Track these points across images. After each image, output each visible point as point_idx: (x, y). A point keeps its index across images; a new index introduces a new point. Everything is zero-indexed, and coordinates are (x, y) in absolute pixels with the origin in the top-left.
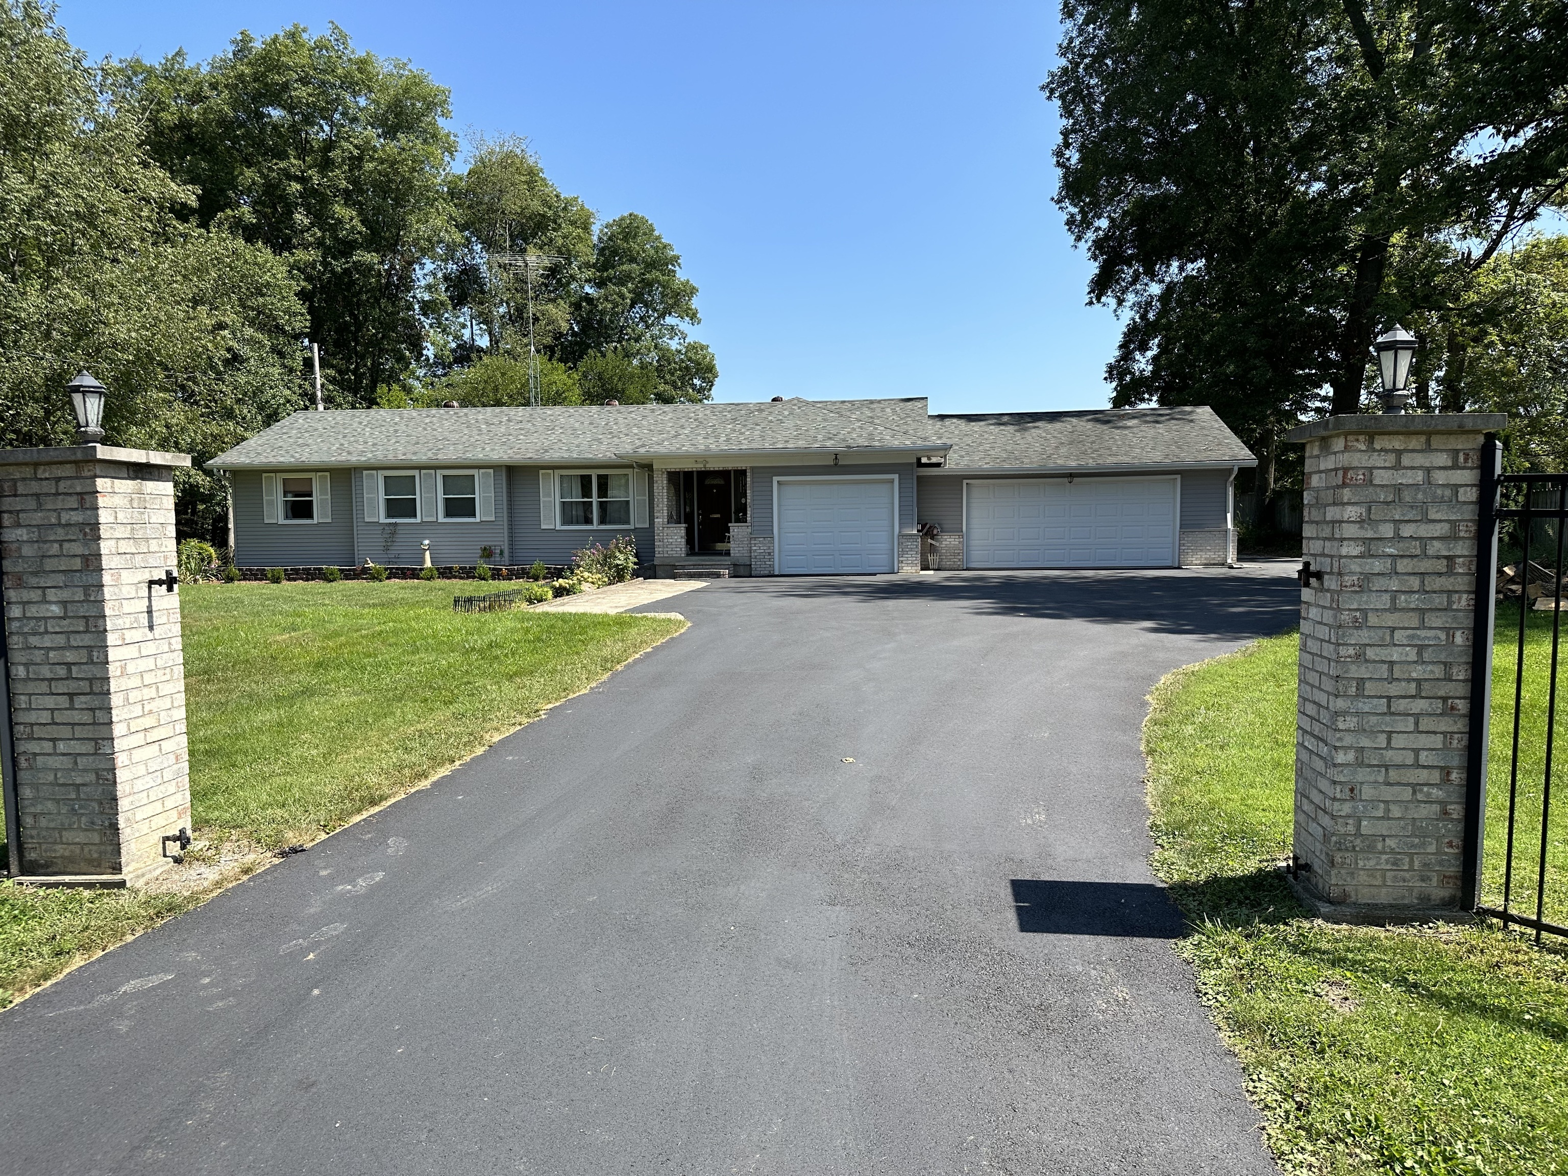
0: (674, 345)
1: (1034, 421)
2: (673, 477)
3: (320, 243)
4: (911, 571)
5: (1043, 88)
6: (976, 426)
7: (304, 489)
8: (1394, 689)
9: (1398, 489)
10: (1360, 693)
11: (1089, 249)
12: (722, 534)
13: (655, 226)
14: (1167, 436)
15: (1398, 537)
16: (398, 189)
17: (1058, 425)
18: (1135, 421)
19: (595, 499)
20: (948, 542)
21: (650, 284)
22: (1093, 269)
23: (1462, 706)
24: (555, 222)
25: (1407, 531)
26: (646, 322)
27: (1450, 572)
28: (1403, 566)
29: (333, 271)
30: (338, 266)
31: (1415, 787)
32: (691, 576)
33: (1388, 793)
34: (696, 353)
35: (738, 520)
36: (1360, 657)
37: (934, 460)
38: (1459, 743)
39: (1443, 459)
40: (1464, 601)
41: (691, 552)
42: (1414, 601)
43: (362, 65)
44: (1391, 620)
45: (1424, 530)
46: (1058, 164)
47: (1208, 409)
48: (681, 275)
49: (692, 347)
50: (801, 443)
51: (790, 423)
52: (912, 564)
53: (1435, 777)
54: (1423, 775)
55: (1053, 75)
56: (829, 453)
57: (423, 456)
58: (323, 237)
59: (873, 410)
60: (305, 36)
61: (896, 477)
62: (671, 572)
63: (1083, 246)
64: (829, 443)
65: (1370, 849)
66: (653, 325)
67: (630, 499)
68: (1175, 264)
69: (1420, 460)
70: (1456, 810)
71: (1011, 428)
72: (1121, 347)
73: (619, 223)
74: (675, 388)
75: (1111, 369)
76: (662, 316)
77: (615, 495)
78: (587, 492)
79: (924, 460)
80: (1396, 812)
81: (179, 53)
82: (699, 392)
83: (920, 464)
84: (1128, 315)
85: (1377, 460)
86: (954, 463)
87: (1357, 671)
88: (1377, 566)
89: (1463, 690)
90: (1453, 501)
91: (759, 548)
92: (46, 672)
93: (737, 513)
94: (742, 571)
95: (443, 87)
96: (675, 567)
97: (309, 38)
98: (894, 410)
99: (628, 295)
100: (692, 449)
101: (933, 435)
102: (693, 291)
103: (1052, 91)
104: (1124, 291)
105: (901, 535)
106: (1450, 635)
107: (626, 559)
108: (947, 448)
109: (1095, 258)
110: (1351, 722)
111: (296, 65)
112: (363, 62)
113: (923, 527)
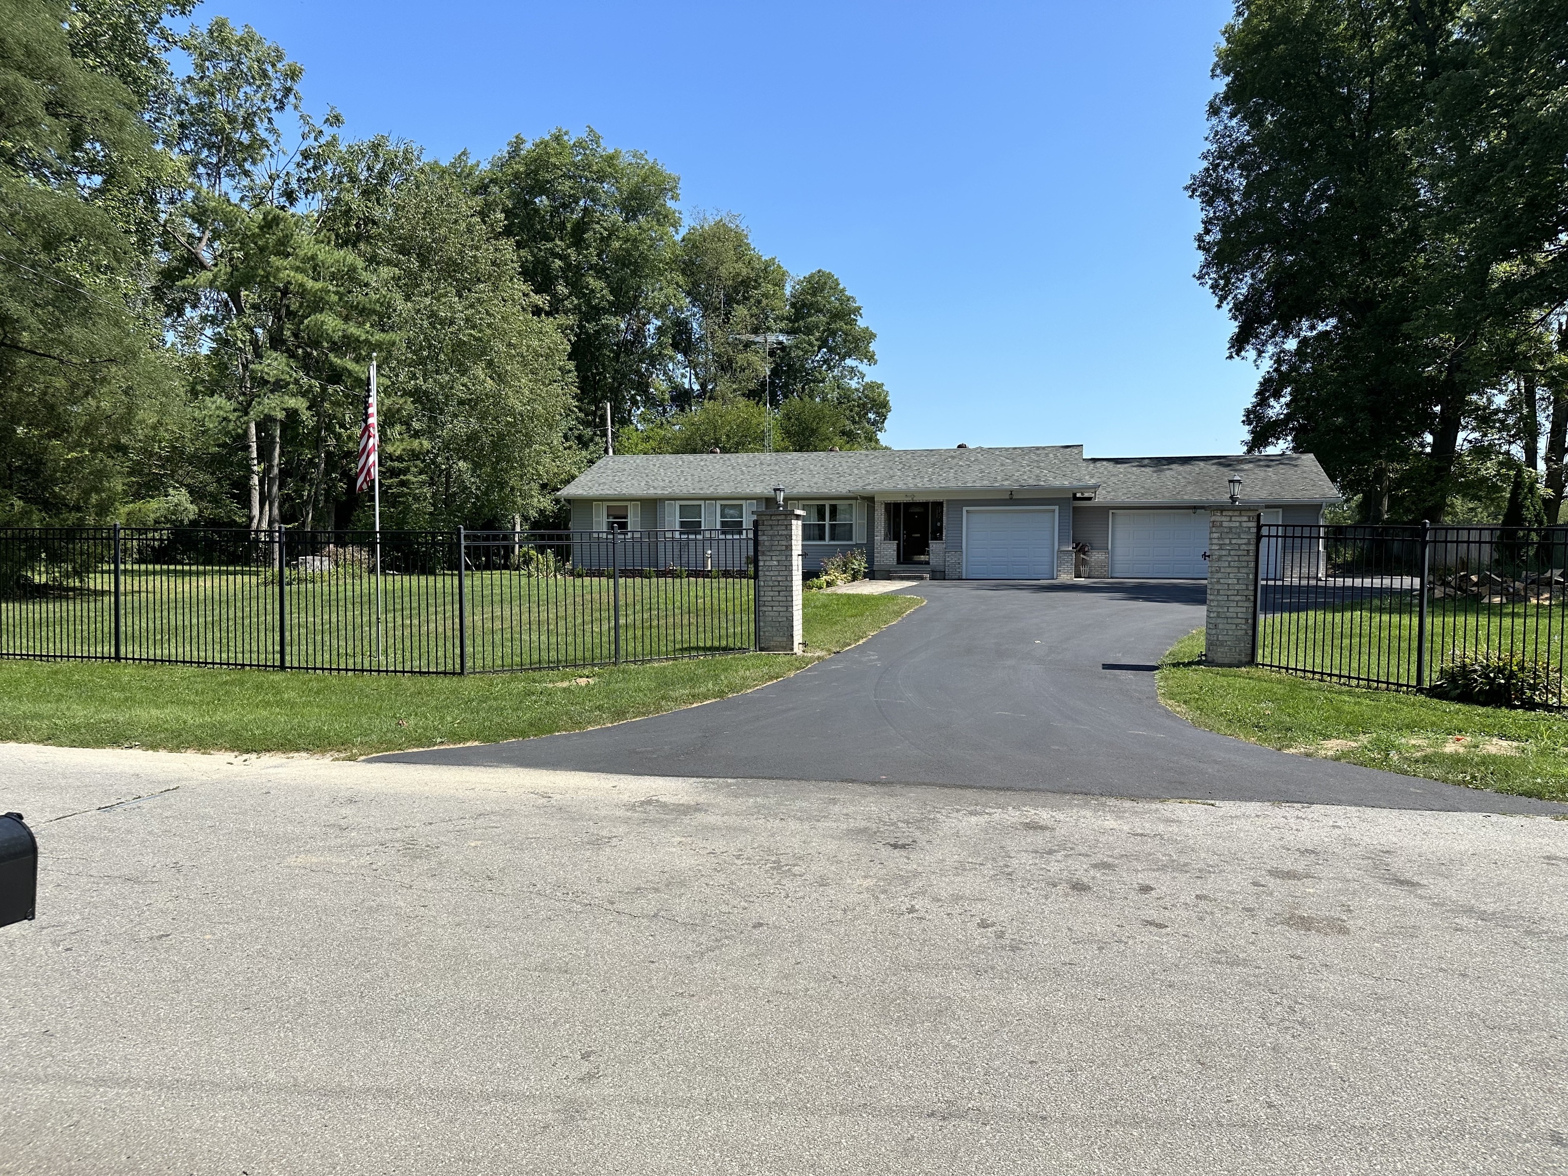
0: (854, 384)
1: (1169, 464)
2: (888, 506)
3: (577, 308)
4: (1067, 577)
5: (1186, 188)
6: (1121, 468)
7: (622, 513)
8: (1230, 593)
9: (1230, 528)
10: (1218, 594)
11: (1230, 310)
12: (923, 549)
13: (840, 281)
14: (1274, 477)
15: (1231, 543)
16: (636, 262)
17: (1188, 468)
18: (1251, 465)
19: (827, 522)
20: (1096, 557)
21: (833, 333)
22: (1233, 327)
23: (1252, 598)
24: (756, 281)
25: (1234, 541)
26: (829, 365)
27: (1248, 555)
28: (1232, 553)
29: (587, 333)
30: (591, 327)
31: (1237, 625)
32: (902, 578)
33: (1228, 627)
34: (873, 391)
35: (935, 538)
36: (1218, 582)
37: (1086, 495)
38: (1251, 610)
39: (1245, 519)
40: (1252, 564)
41: (899, 562)
42: (1236, 564)
43: (610, 159)
44: (1229, 570)
45: (1239, 542)
46: (1199, 247)
47: (1312, 456)
48: (861, 323)
49: (872, 386)
50: (986, 483)
51: (976, 467)
52: (1068, 573)
53: (1243, 621)
54: (1239, 621)
55: (1194, 177)
56: (1006, 490)
57: (708, 491)
58: (580, 305)
59: (1039, 455)
60: (566, 138)
61: (1056, 508)
62: (888, 576)
63: (1226, 307)
64: (1006, 483)
65: (1222, 645)
66: (834, 367)
67: (853, 522)
68: (1305, 324)
69: (1238, 519)
70: (1250, 632)
71: (1148, 470)
72: (1257, 394)
73: (809, 280)
74: (854, 422)
75: (1248, 412)
76: (843, 358)
77: (841, 520)
78: (821, 516)
79: (1078, 495)
80: (1230, 633)
81: (464, 153)
82: (873, 424)
83: (1075, 498)
84: (1267, 365)
85: (1224, 519)
86: (1101, 498)
87: (1217, 587)
88: (1224, 553)
89: (1252, 593)
90: (1248, 532)
91: (951, 559)
92: (771, 584)
93: (934, 533)
94: (939, 575)
95: (674, 174)
96: (890, 572)
97: (571, 139)
98: (1056, 456)
99: (816, 343)
100: (904, 487)
101: (1088, 477)
102: (872, 336)
103: (1194, 190)
104: (1264, 344)
105: (1059, 551)
106: (1248, 574)
107: (859, 564)
108: (1095, 487)
109: (1235, 318)
110: (1215, 603)
111: (562, 165)
112: (612, 157)
113: (1077, 545)
